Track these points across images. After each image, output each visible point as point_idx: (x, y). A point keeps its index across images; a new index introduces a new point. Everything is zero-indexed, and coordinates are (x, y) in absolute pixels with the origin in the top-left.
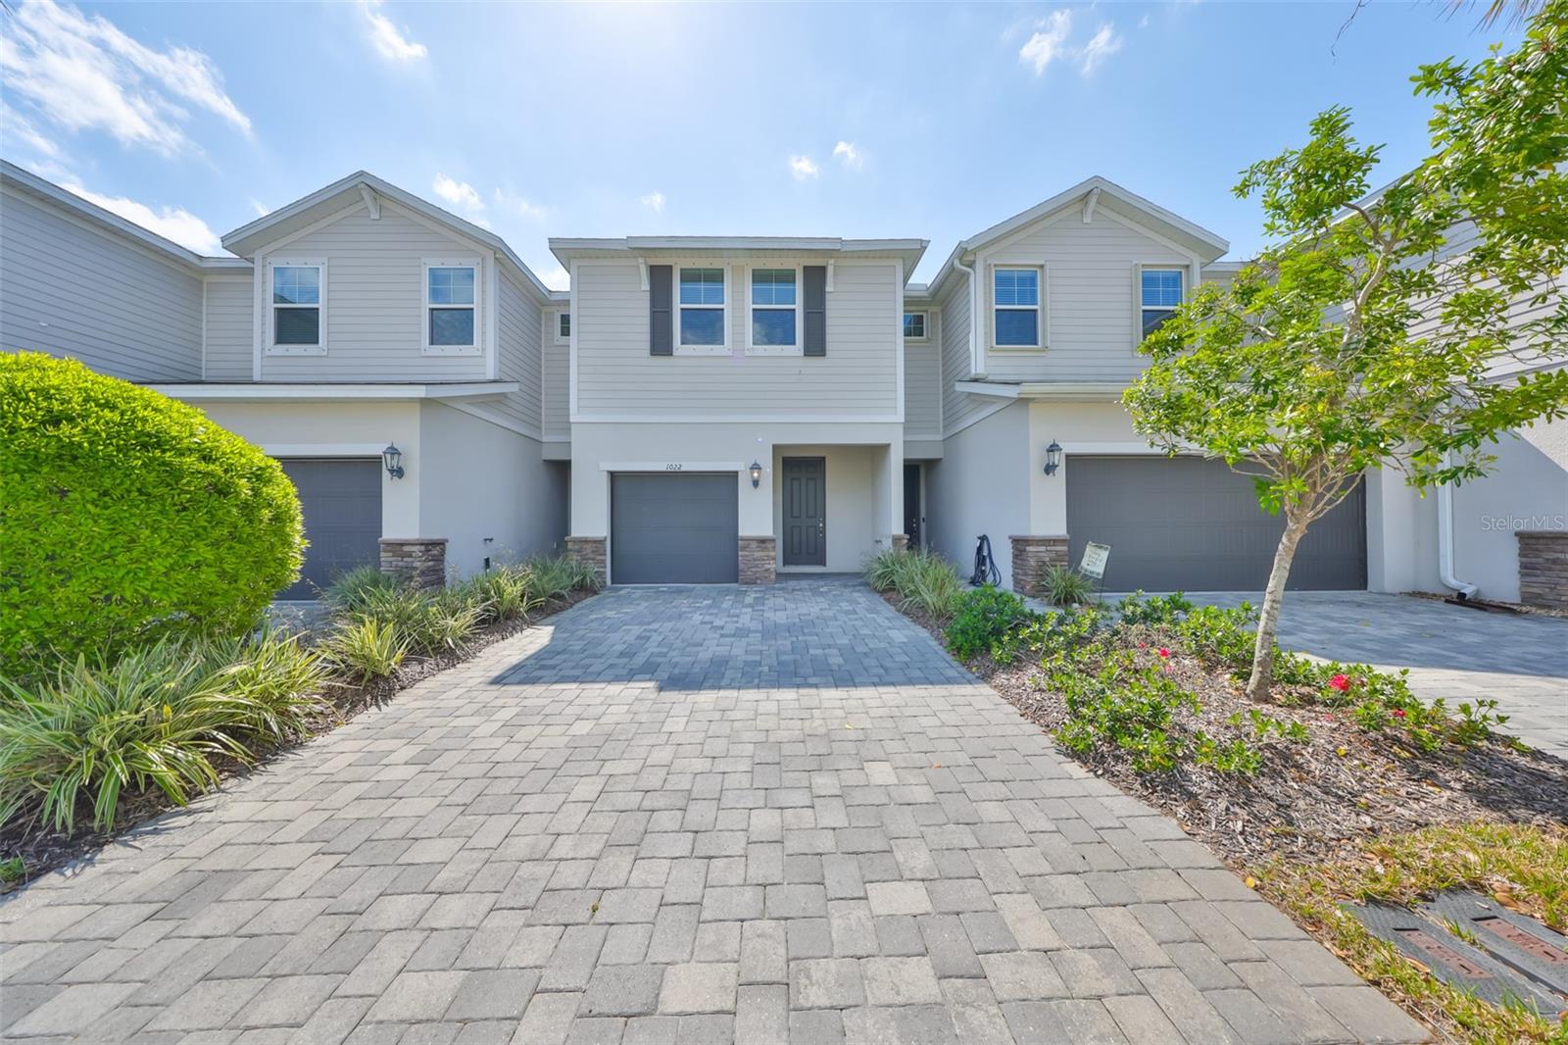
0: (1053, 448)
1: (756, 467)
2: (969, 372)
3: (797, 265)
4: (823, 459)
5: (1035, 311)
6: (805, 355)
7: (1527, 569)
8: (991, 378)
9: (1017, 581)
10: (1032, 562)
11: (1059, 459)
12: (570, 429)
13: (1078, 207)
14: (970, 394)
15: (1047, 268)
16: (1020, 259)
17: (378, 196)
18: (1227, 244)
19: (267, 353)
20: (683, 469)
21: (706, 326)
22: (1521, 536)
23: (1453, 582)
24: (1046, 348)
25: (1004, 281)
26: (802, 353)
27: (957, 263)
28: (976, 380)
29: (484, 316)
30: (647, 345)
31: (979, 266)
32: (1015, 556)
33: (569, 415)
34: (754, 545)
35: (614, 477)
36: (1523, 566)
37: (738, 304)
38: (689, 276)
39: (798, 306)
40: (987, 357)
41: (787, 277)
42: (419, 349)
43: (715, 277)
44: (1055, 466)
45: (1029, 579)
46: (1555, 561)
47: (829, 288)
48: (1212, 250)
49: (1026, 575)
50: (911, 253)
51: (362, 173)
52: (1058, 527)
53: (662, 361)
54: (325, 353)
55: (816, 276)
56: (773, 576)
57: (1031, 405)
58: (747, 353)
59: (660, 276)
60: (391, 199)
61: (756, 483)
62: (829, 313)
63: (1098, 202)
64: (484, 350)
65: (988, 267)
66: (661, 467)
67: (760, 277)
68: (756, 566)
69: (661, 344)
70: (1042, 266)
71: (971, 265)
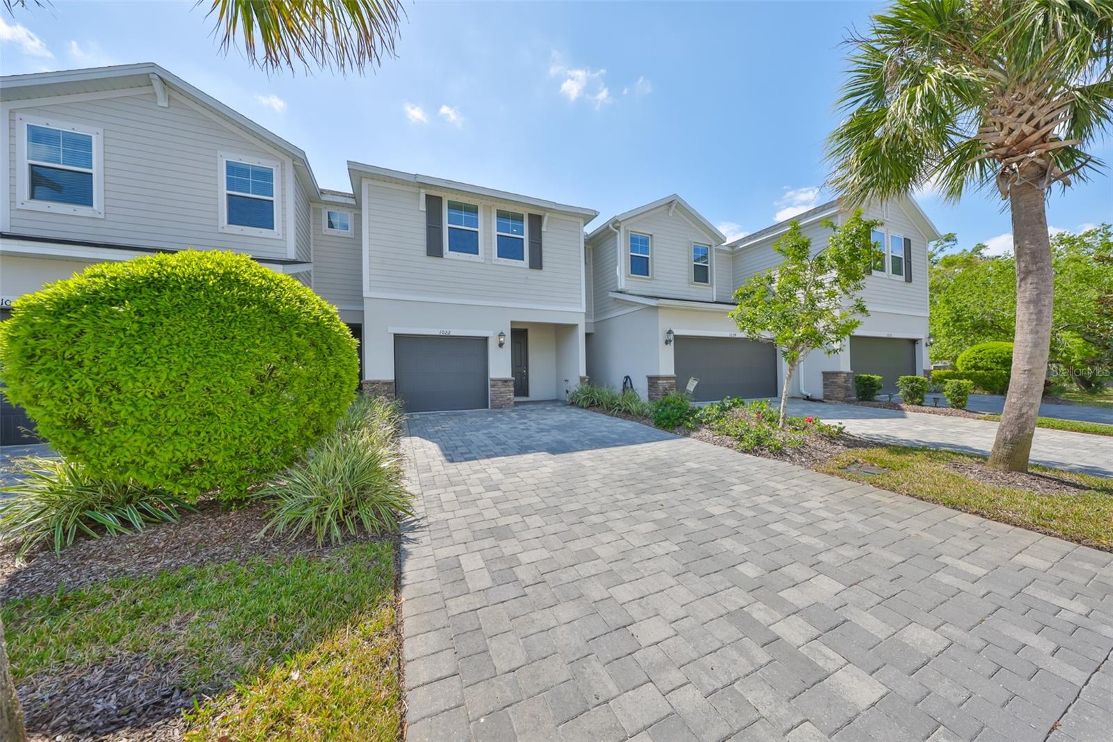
0: (670, 332)
1: (501, 335)
2: (617, 286)
3: (525, 212)
4: (526, 330)
5: (648, 258)
6: (531, 267)
7: (825, 386)
8: (630, 292)
9: (650, 398)
10: (661, 388)
11: (671, 337)
12: (363, 301)
13: (666, 207)
14: (616, 299)
15: (654, 235)
16: (643, 230)
17: (167, 88)
18: (726, 238)
19: (19, 206)
20: (451, 334)
21: (465, 242)
22: (824, 373)
23: (804, 392)
24: (653, 278)
25: (634, 240)
26: (528, 266)
27: (611, 226)
28: (621, 292)
29: (284, 208)
30: (425, 249)
31: (622, 229)
32: (650, 386)
33: (362, 291)
34: (500, 383)
35: (397, 337)
36: (825, 385)
37: (488, 231)
38: (453, 206)
39: (526, 237)
40: (626, 280)
41: (519, 218)
42: (217, 226)
43: (473, 210)
44: (670, 341)
45: (659, 397)
46: (833, 382)
47: (544, 229)
48: (720, 239)
49: (657, 395)
50: (589, 217)
51: (153, 65)
52: (670, 371)
53: (435, 260)
54: (102, 216)
55: (536, 221)
56: (512, 403)
57: (660, 310)
58: (494, 262)
59: (433, 204)
60: (182, 92)
61: (501, 345)
62: (544, 244)
63: (676, 207)
64: (284, 235)
65: (626, 231)
66: (436, 332)
67: (502, 215)
68: (502, 397)
69: (434, 249)
70: (651, 235)
71: (618, 228)
